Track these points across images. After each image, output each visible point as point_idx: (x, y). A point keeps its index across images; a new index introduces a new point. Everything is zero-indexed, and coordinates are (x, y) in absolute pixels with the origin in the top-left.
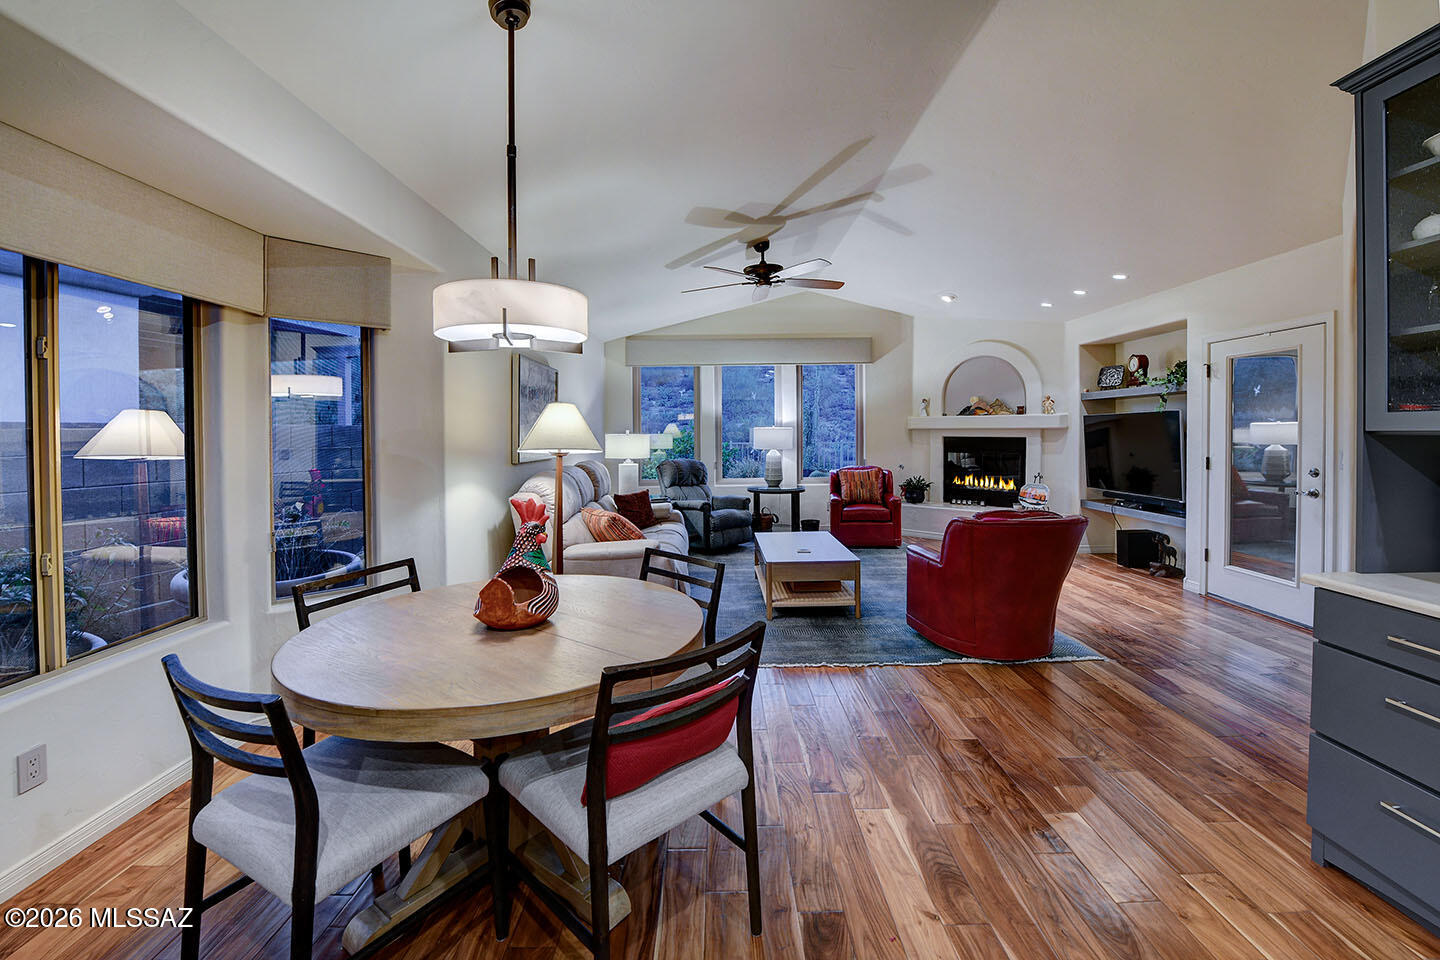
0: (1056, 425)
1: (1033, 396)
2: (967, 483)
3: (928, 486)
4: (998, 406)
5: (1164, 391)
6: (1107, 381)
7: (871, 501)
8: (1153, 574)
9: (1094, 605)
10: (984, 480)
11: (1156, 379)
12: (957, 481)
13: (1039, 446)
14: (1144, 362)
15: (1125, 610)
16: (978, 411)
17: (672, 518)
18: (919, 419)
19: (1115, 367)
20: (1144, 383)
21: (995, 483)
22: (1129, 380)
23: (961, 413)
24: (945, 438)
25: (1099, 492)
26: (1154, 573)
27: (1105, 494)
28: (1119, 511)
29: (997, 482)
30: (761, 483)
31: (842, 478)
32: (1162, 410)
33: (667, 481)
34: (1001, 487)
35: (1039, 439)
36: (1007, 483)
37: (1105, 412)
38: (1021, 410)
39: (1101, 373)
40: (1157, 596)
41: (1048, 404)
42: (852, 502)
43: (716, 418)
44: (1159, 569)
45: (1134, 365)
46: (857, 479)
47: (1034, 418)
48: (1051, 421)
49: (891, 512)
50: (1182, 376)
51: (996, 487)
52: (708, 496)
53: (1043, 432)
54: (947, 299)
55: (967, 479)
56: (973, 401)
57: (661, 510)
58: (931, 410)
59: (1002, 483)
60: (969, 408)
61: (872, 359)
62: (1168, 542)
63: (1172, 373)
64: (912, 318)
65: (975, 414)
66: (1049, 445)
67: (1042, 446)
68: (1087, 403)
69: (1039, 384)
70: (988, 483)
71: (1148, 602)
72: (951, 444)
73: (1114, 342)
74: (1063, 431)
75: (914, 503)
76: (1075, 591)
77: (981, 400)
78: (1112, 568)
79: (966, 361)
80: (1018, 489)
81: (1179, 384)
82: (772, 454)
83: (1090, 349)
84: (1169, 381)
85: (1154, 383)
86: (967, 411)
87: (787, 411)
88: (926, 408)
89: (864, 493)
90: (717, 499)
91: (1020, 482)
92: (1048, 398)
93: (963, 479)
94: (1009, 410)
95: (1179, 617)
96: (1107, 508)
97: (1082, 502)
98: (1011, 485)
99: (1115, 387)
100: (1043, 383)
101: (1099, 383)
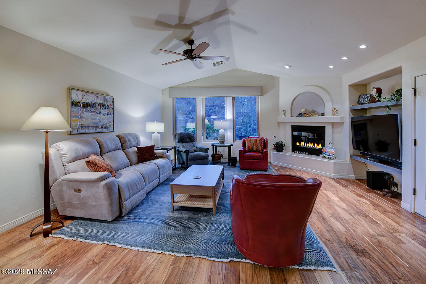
0: (339, 121)
1: (328, 108)
2: (302, 145)
3: (285, 145)
4: (313, 113)
5: (389, 104)
6: (362, 101)
7: (257, 151)
8: (384, 195)
9: (345, 216)
10: (309, 144)
11: (385, 99)
12: (298, 144)
13: (331, 130)
14: (379, 91)
15: (363, 222)
16: (305, 115)
17: (164, 156)
18: (282, 118)
19: (366, 95)
20: (379, 101)
21: (313, 145)
22: (372, 100)
23: (298, 116)
24: (292, 126)
25: (358, 152)
26: (386, 195)
27: (361, 153)
28: (367, 161)
29: (314, 145)
30: (217, 142)
31: (246, 141)
32: (388, 113)
33: (177, 140)
34: (316, 147)
35: (331, 127)
36: (318, 145)
37: (361, 115)
38: (323, 114)
39: (360, 97)
40: (385, 212)
41: (335, 111)
42: (250, 151)
43: (203, 117)
44: (388, 193)
45: (374, 93)
46: (252, 142)
47: (329, 117)
48: (337, 119)
49: (263, 156)
50: (399, 96)
51: (313, 147)
52: (194, 147)
53: (333, 124)
54: (287, 67)
55: (302, 143)
56: (303, 110)
57: (159, 153)
58: (286, 114)
59: (316, 146)
60: (301, 113)
61: (262, 94)
62: (393, 179)
63: (394, 95)
64: (278, 78)
65: (303, 116)
66: (336, 130)
67: (332, 130)
68: (352, 111)
69: (330, 103)
70: (310, 145)
71: (378, 215)
72: (294, 128)
73: (365, 83)
74: (342, 123)
75: (278, 152)
76: (339, 204)
77: (306, 110)
78: (363, 189)
79: (300, 94)
80: (322, 148)
81: (398, 100)
82: (221, 131)
83: (354, 87)
84: (392, 99)
85: (384, 100)
86: (300, 115)
87: (229, 115)
88: (284, 114)
89: (254, 148)
90: (198, 148)
91: (323, 145)
92: (335, 109)
93: (300, 143)
94: (318, 114)
95: (396, 231)
96: (362, 160)
97: (351, 156)
98: (320, 146)
99: (366, 103)
100: (332, 103)
101: (358, 102)
